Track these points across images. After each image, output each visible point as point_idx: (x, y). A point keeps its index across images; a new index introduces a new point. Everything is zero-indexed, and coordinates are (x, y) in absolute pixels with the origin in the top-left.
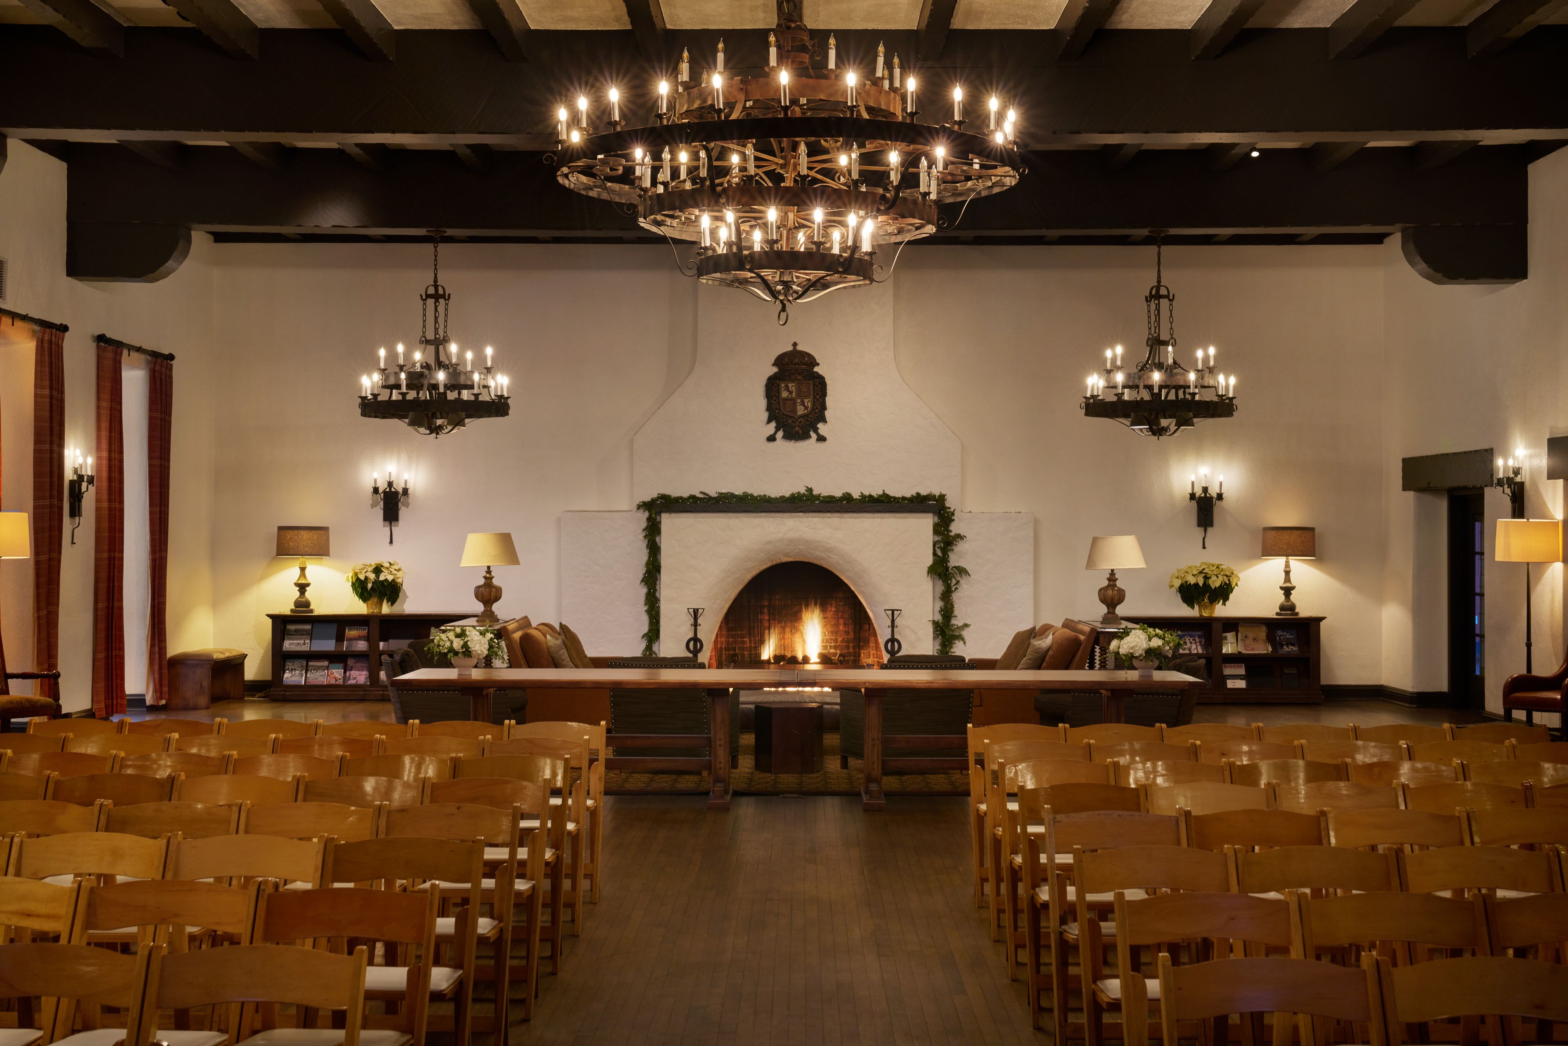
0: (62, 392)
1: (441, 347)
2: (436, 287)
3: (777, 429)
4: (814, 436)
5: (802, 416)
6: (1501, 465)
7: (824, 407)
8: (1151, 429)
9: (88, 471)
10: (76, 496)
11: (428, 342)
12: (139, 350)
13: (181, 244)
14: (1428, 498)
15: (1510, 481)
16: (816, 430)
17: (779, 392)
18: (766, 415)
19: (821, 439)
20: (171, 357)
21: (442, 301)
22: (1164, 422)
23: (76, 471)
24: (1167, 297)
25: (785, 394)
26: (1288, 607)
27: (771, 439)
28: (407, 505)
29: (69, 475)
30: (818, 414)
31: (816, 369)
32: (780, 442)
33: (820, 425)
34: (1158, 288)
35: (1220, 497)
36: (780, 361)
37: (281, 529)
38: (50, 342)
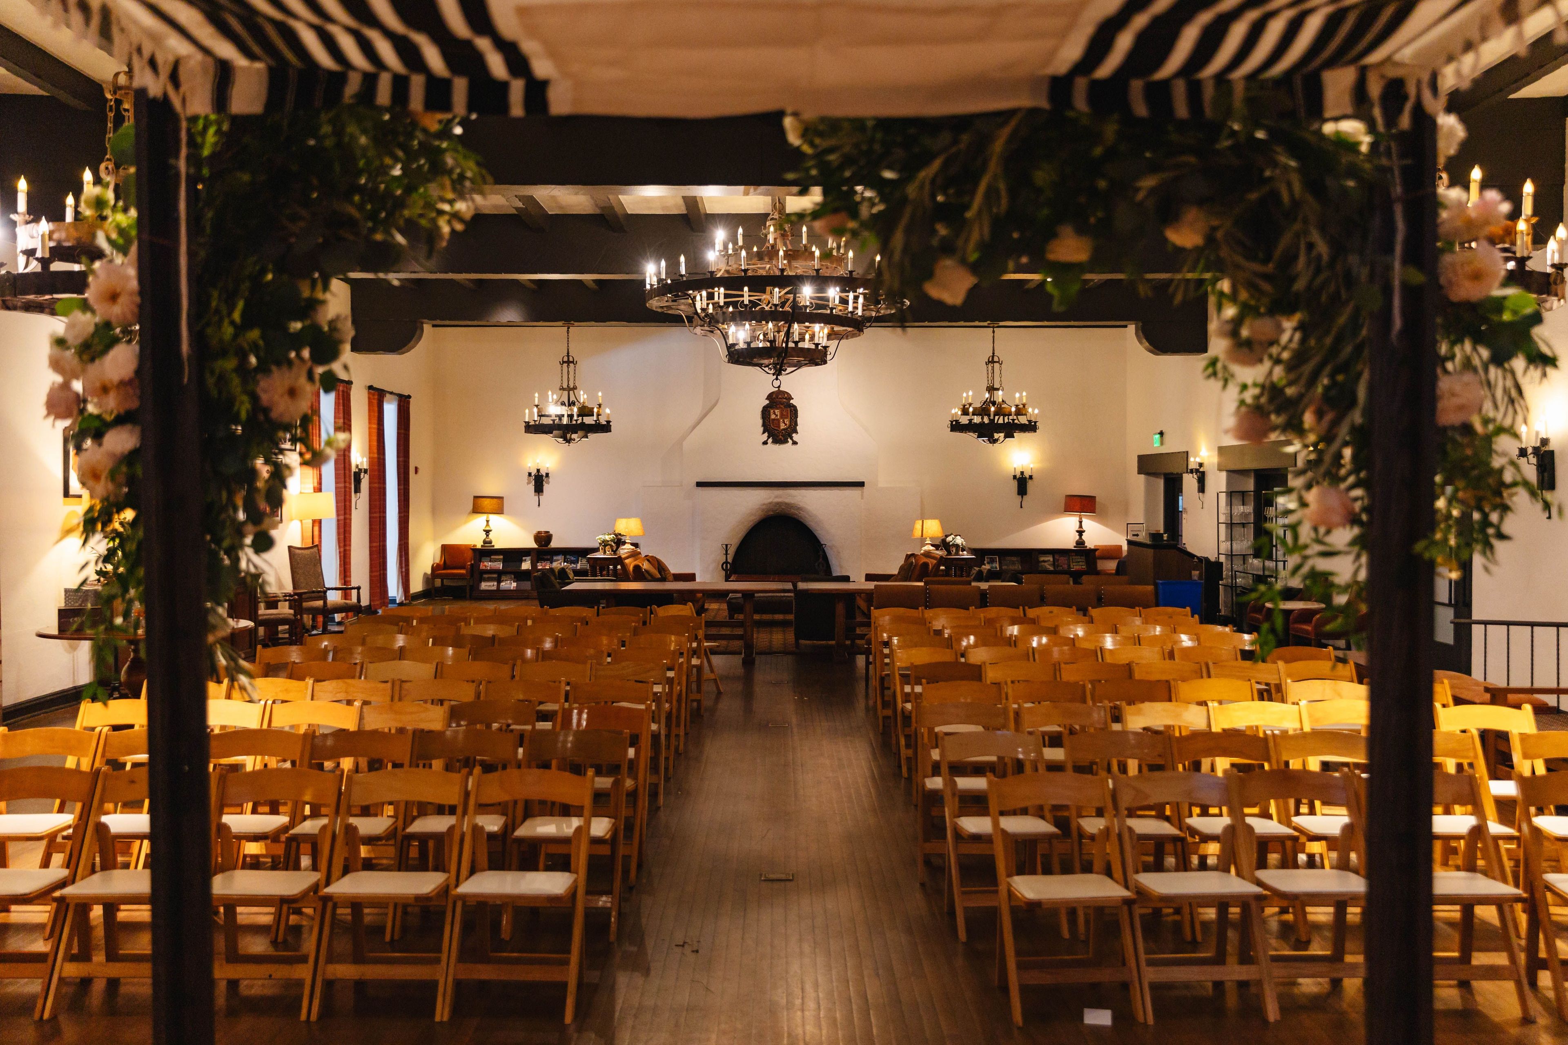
0: (350, 420)
1: (571, 392)
2: (568, 356)
3: (769, 437)
4: (790, 441)
5: (784, 429)
6: (1193, 462)
7: (796, 424)
8: (989, 440)
9: (365, 466)
10: (358, 481)
11: (562, 389)
12: (391, 393)
13: (418, 332)
14: (1152, 479)
15: (1197, 471)
16: (792, 438)
17: (770, 415)
18: (762, 429)
19: (795, 443)
20: (409, 397)
21: (571, 365)
22: (996, 436)
23: (357, 466)
24: (998, 362)
25: (773, 417)
26: (1080, 543)
27: (765, 443)
28: (548, 483)
29: (354, 469)
30: (793, 428)
31: (791, 401)
32: (770, 445)
33: (794, 435)
34: (993, 357)
35: (1031, 477)
36: (770, 397)
37: (476, 497)
38: (343, 391)
